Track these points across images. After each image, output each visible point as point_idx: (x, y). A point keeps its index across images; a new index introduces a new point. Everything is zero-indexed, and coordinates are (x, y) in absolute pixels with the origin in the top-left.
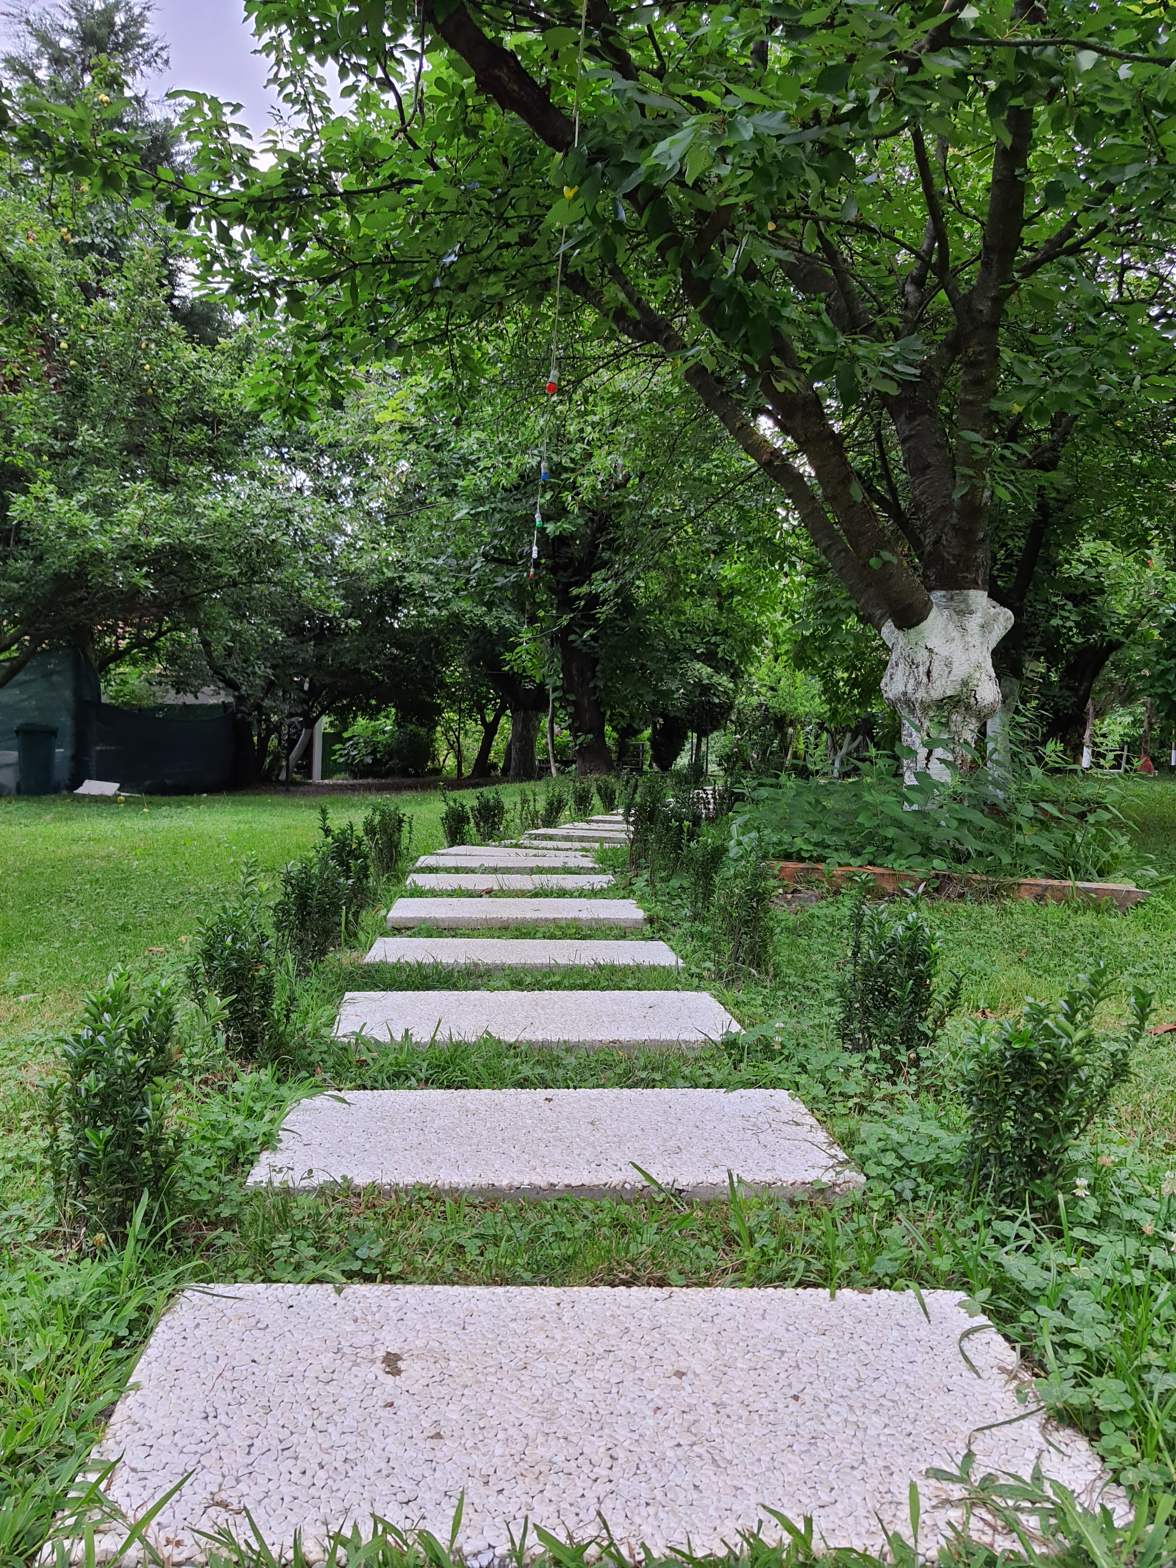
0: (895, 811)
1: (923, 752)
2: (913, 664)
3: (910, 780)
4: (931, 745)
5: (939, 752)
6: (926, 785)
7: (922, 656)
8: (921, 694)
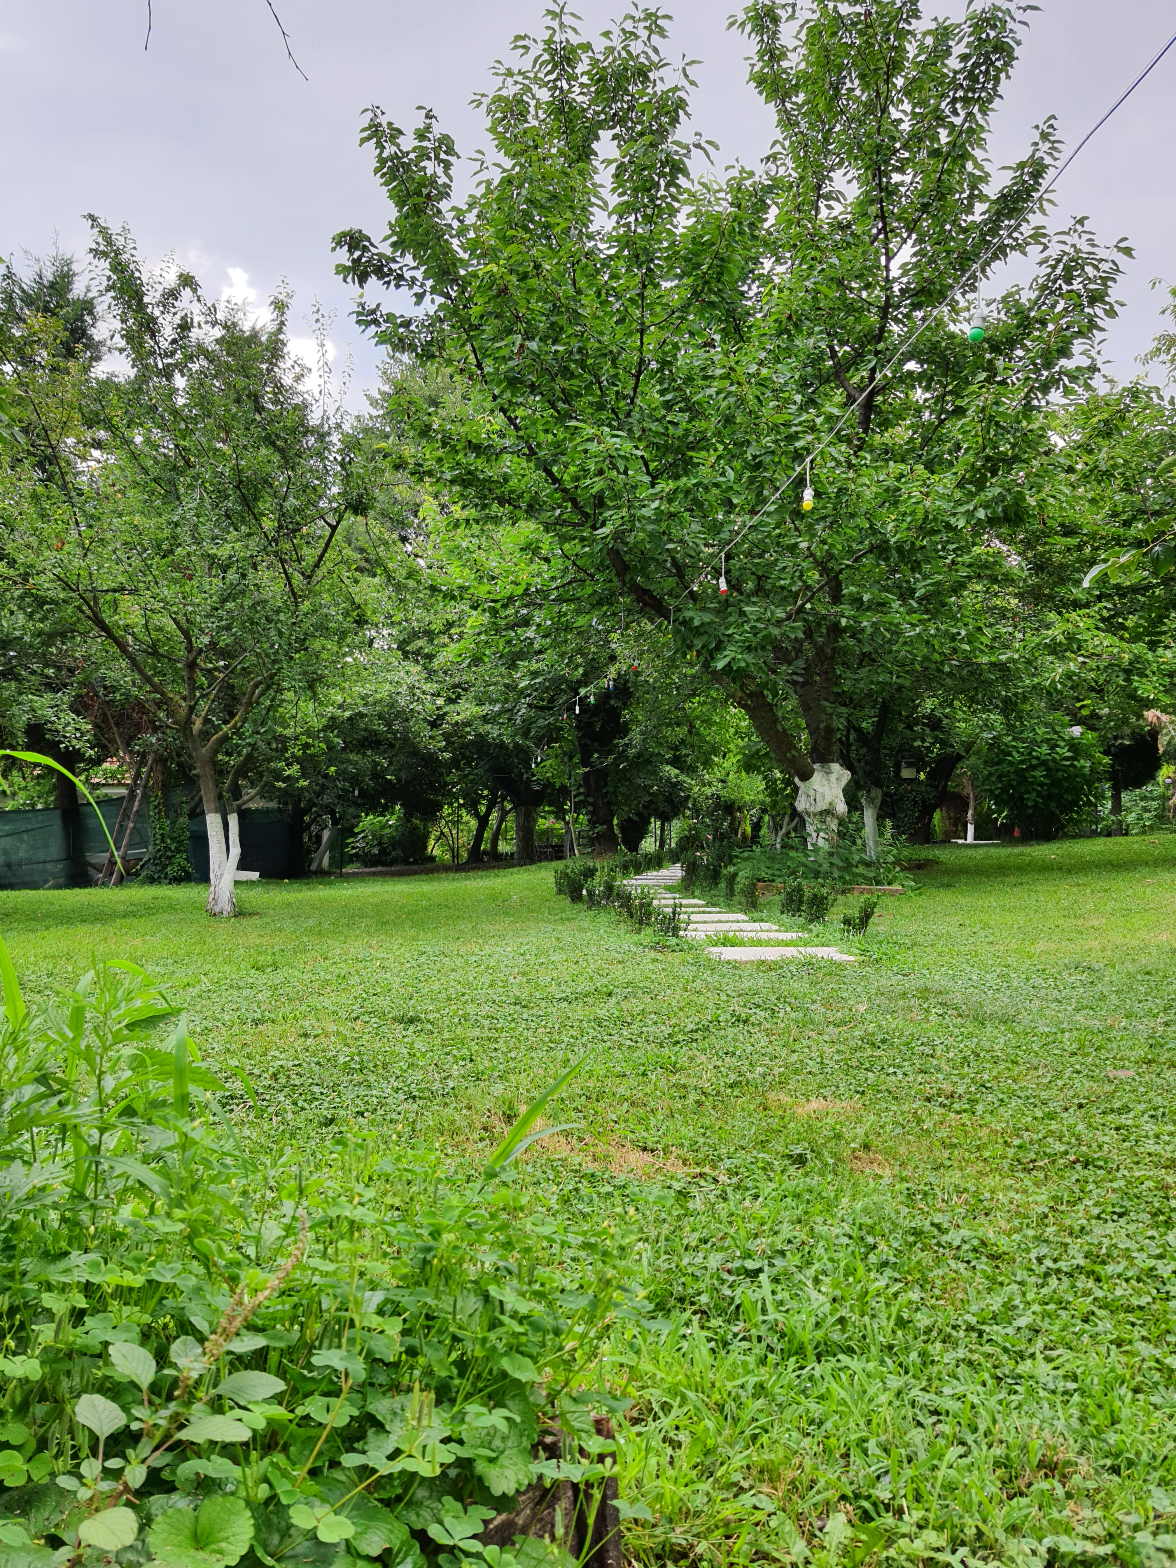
0: (804, 860)
1: (814, 835)
2: (808, 796)
3: (810, 847)
4: (818, 831)
5: (822, 834)
6: (816, 849)
7: (812, 793)
8: (812, 809)
